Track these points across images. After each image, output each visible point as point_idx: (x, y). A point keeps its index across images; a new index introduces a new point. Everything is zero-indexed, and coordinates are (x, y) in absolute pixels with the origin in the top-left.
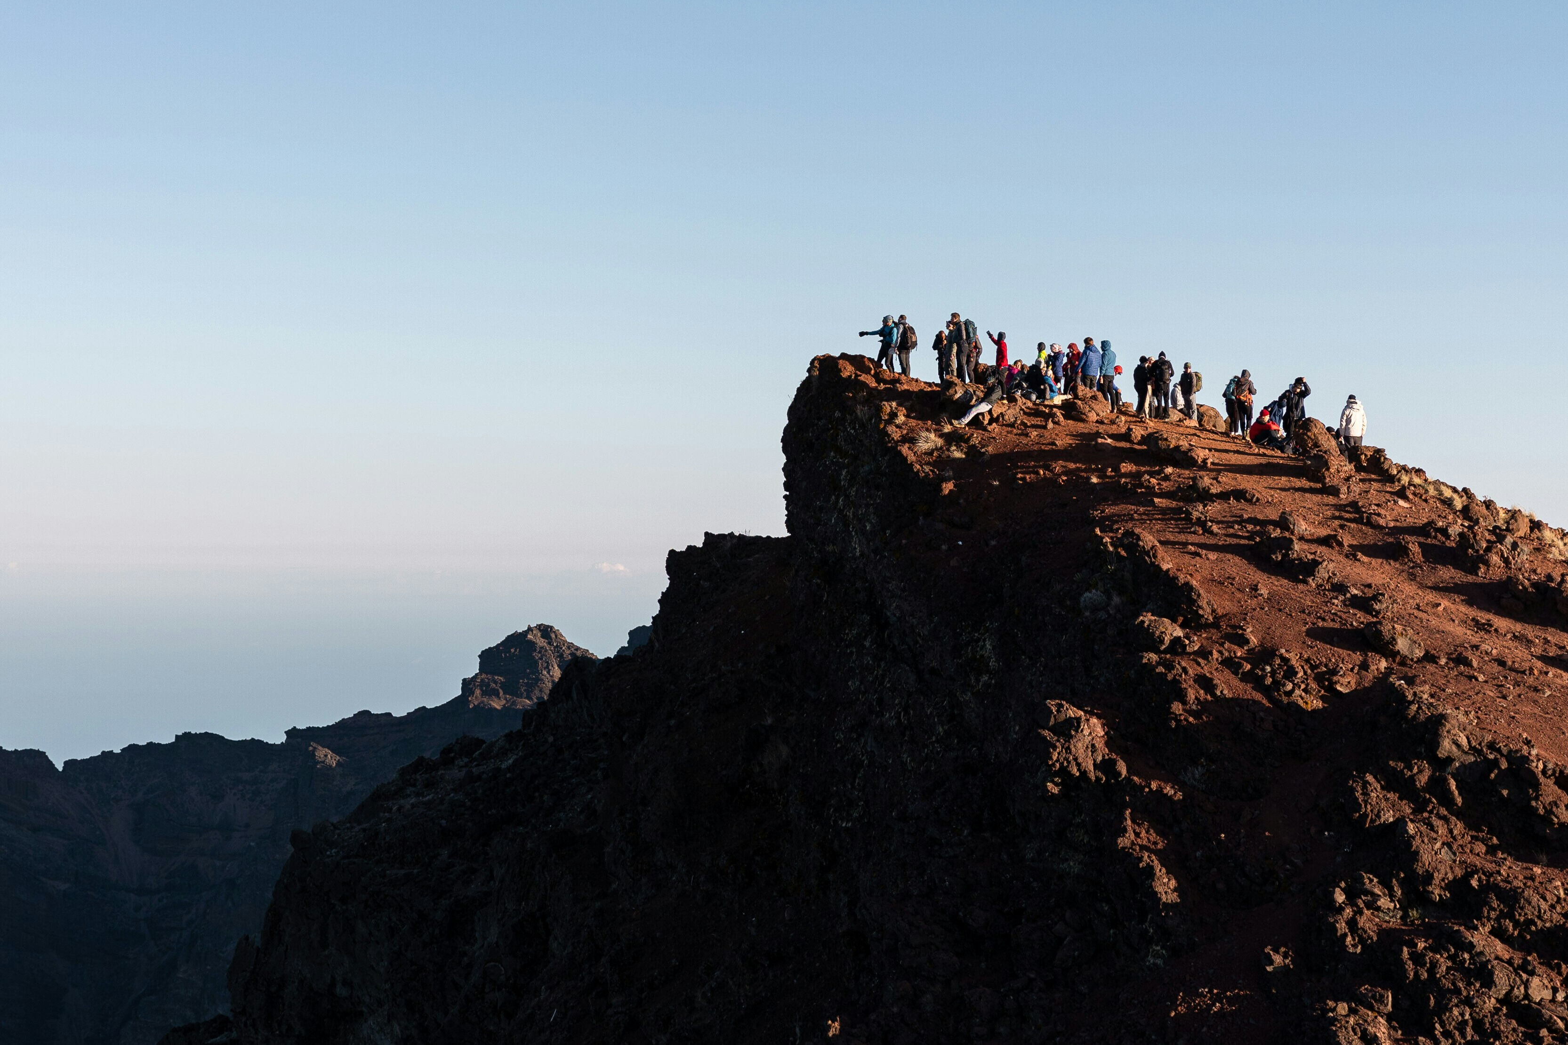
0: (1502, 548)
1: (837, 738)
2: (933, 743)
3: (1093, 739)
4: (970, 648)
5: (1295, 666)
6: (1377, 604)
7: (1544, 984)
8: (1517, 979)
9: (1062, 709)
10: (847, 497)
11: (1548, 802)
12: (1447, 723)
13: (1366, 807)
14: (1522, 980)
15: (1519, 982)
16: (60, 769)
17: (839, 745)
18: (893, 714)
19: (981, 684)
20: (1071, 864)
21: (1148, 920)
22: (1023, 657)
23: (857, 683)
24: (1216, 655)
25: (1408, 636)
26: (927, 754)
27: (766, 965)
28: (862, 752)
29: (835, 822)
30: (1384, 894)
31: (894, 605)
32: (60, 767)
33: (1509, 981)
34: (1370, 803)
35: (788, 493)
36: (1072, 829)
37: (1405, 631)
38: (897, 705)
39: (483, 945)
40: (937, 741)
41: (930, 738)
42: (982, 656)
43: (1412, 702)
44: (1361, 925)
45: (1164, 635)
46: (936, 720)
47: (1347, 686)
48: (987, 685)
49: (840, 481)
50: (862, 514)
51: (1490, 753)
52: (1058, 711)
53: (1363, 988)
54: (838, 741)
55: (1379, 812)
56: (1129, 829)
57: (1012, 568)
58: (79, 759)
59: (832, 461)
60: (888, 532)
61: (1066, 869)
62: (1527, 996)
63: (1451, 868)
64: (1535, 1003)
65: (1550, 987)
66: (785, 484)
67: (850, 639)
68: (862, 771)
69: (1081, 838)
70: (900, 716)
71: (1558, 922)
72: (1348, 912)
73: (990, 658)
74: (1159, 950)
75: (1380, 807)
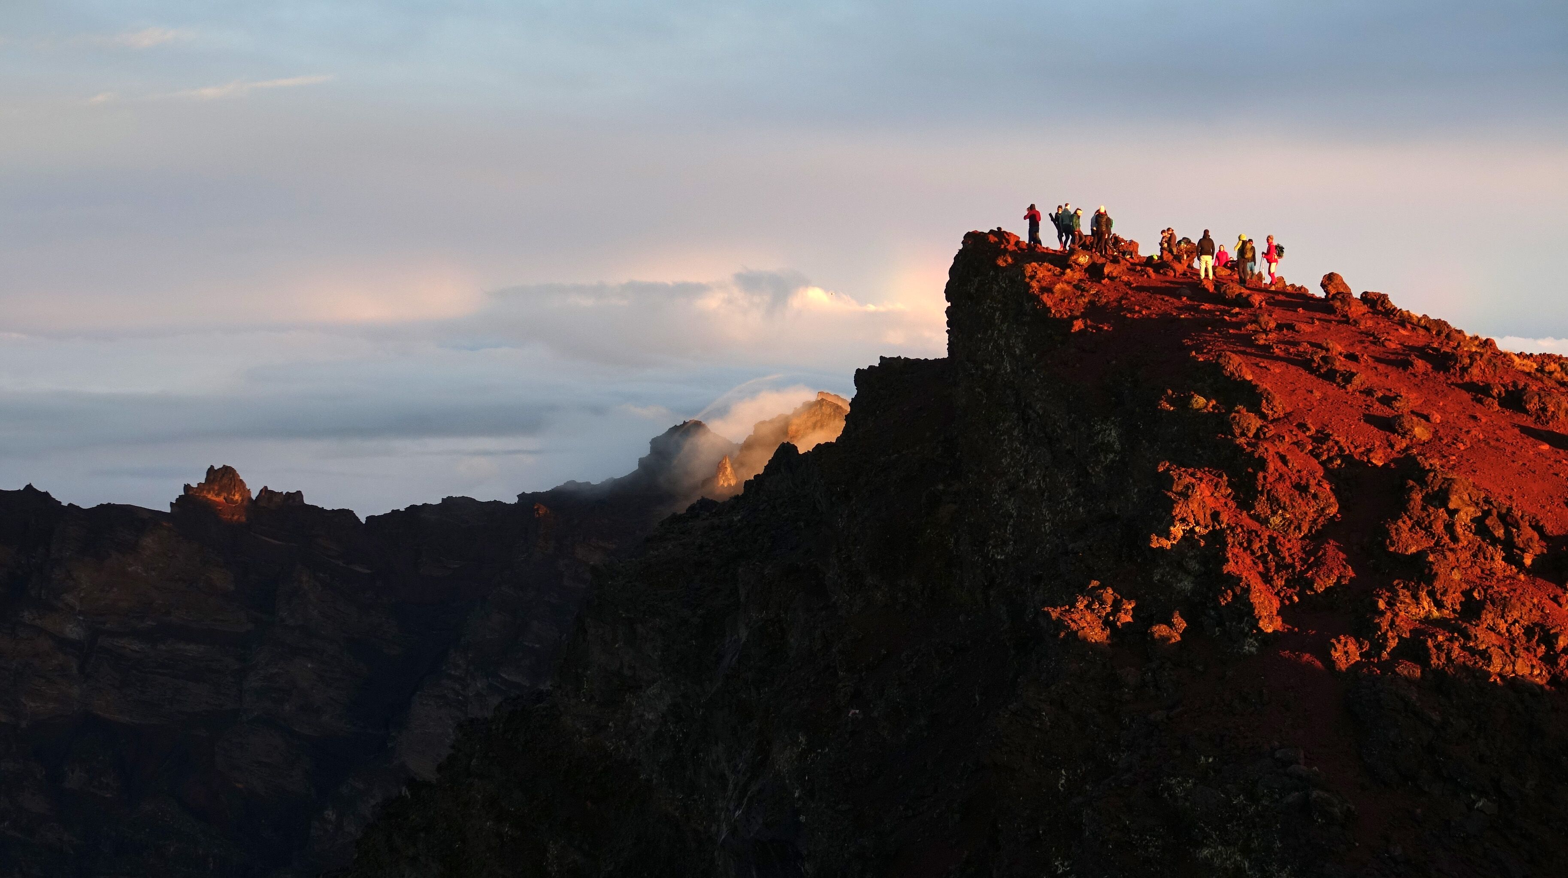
0: (1481, 363)
1: (994, 498)
2: (1065, 501)
3: (1203, 498)
4: (1100, 435)
5: (1344, 446)
6: (1397, 403)
7: (1525, 662)
8: (1508, 660)
9: (1181, 477)
10: (1000, 331)
11: (1526, 539)
12: (1455, 485)
13: (1398, 543)
14: (1511, 661)
15: (1509, 662)
16: (364, 522)
17: (995, 503)
18: (1035, 482)
19: (1108, 460)
20: (1186, 583)
21: (1245, 621)
22: (1144, 441)
23: (1008, 460)
24: (1287, 439)
25: (1422, 425)
26: (1061, 508)
27: (952, 653)
28: (1012, 507)
29: (993, 555)
30: (1413, 603)
31: (1038, 406)
32: (363, 521)
33: (1502, 661)
34: (1401, 541)
35: (949, 329)
36: (1187, 560)
37: (1420, 421)
38: (1037, 475)
39: (731, 641)
40: (1069, 500)
41: (1063, 497)
42: (1109, 441)
43: (1429, 471)
44: (1397, 623)
45: (1250, 426)
46: (1067, 485)
47: (1379, 460)
48: (1113, 461)
49: (995, 320)
50: (1012, 343)
51: (1485, 505)
52: (1179, 479)
53: (1401, 666)
54: (994, 501)
55: (1407, 546)
56: (1230, 559)
57: (1130, 380)
58: (376, 515)
59: (989, 306)
60: (1034, 355)
61: (1182, 587)
62: (1514, 671)
63: (1459, 585)
64: (1519, 676)
65: (1529, 665)
66: (947, 322)
67: (1004, 429)
68: (1012, 520)
69: (1193, 566)
70: (1040, 483)
71: (1534, 620)
72: (1389, 615)
73: (1114, 442)
74: (1252, 642)
75: (1408, 543)
